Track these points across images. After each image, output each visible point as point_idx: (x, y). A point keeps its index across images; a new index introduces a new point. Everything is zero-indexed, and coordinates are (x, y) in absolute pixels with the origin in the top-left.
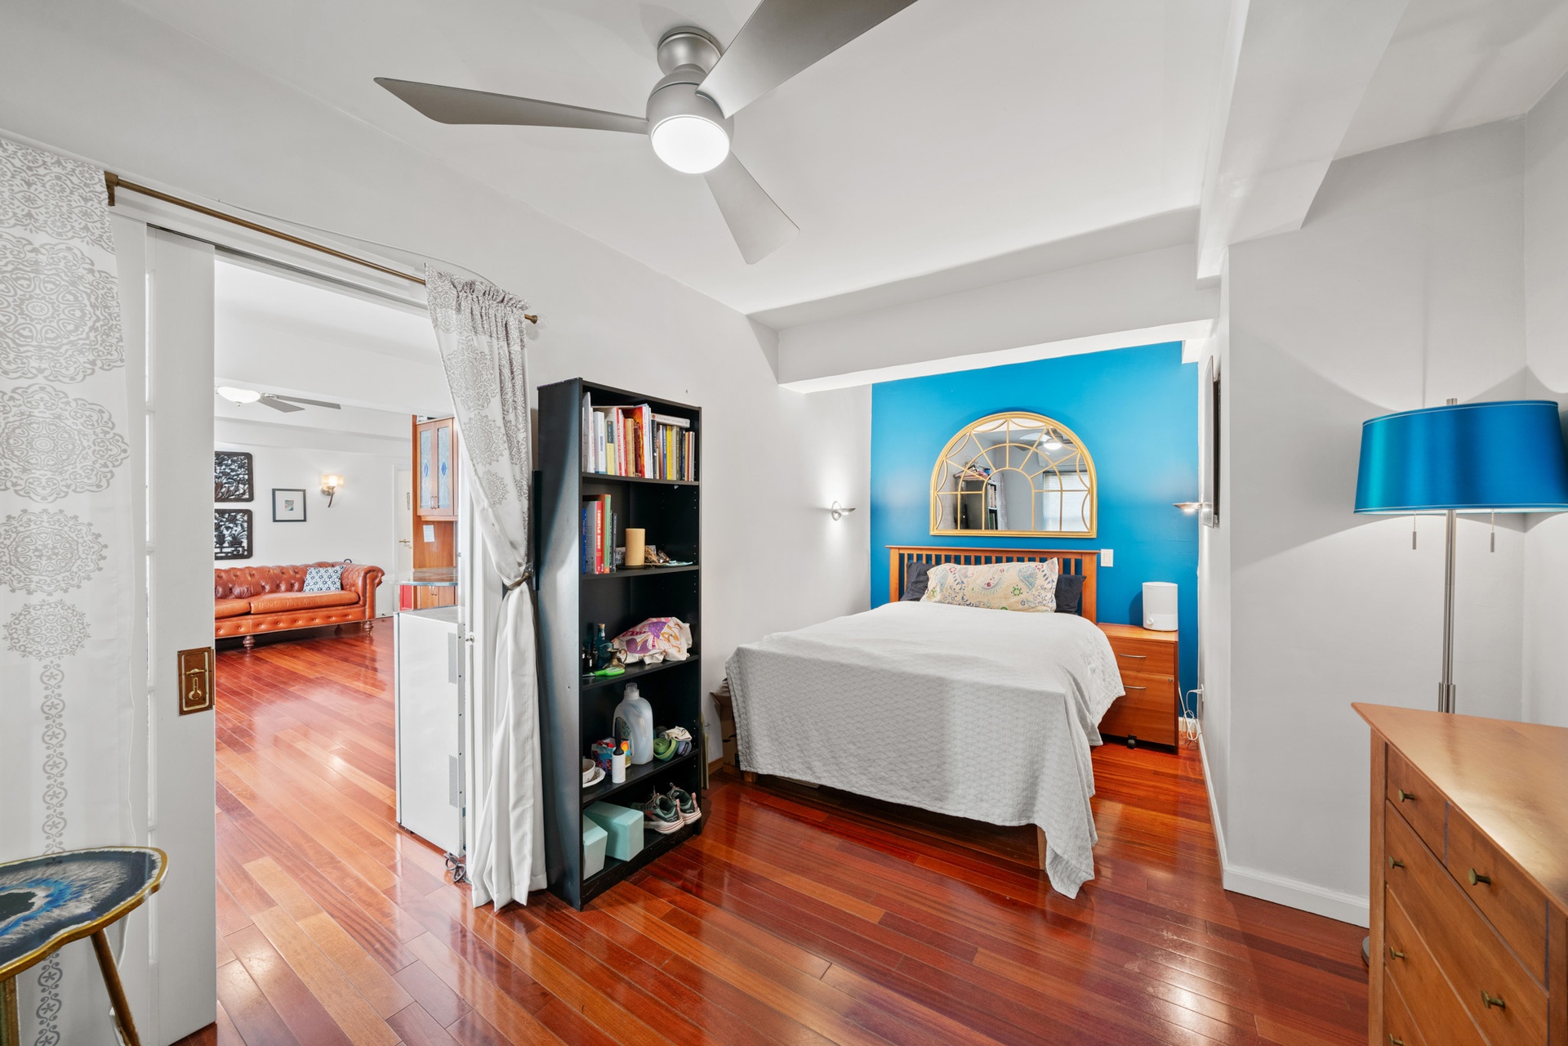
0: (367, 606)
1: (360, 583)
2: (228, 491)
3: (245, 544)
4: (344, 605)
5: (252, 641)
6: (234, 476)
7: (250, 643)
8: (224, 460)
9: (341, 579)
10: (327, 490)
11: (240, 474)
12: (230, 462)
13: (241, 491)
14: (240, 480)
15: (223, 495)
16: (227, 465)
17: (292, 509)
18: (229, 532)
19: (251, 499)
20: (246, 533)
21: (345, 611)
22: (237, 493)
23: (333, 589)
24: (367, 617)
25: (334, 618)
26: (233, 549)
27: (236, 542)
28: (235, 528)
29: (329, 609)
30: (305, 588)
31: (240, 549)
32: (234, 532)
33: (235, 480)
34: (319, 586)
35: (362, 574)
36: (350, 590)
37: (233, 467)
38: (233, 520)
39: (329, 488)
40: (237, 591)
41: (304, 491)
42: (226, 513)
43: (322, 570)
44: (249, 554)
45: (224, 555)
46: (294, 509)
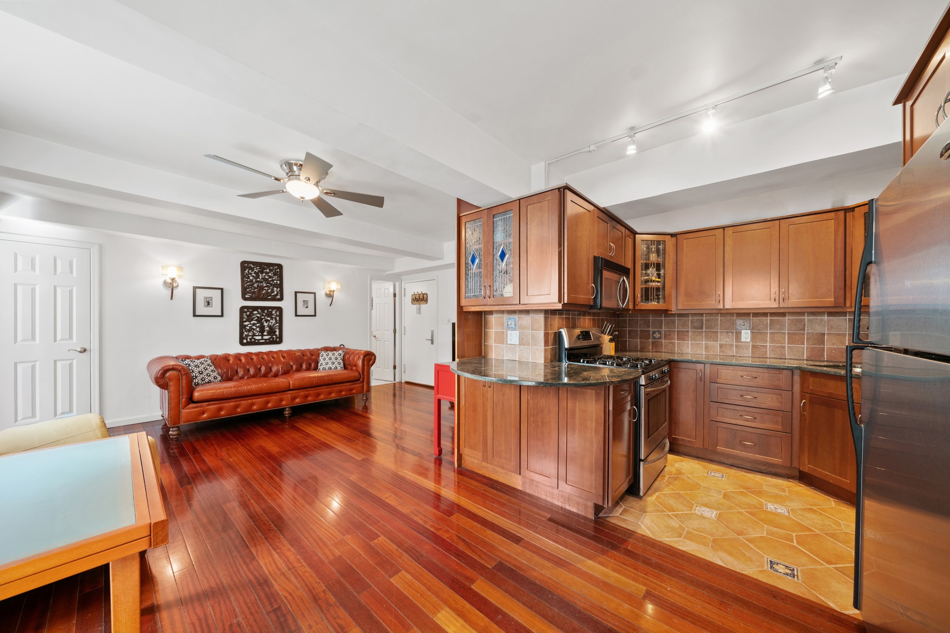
0: (365, 383)
1: (360, 363)
2: (267, 292)
3: (277, 333)
4: (350, 382)
5: (290, 412)
6: (271, 281)
7: (289, 414)
8: (265, 269)
9: (344, 360)
10: (329, 293)
11: (275, 280)
12: (268, 271)
13: (275, 293)
14: (275, 284)
15: (264, 296)
16: (267, 273)
17: (307, 307)
18: (267, 324)
19: (281, 299)
20: (278, 324)
21: (350, 386)
22: (273, 294)
23: (339, 368)
24: (365, 391)
25: (344, 393)
26: (270, 337)
27: (272, 331)
28: (271, 321)
29: (341, 385)
30: (319, 367)
31: (274, 337)
32: (270, 324)
33: (271, 284)
34: (330, 365)
35: (362, 357)
36: (352, 369)
37: (270, 275)
38: (270, 315)
39: (330, 291)
40: (274, 369)
41: (315, 294)
42: (265, 310)
43: (330, 354)
44: (279, 340)
45: (264, 341)
46: (309, 307)
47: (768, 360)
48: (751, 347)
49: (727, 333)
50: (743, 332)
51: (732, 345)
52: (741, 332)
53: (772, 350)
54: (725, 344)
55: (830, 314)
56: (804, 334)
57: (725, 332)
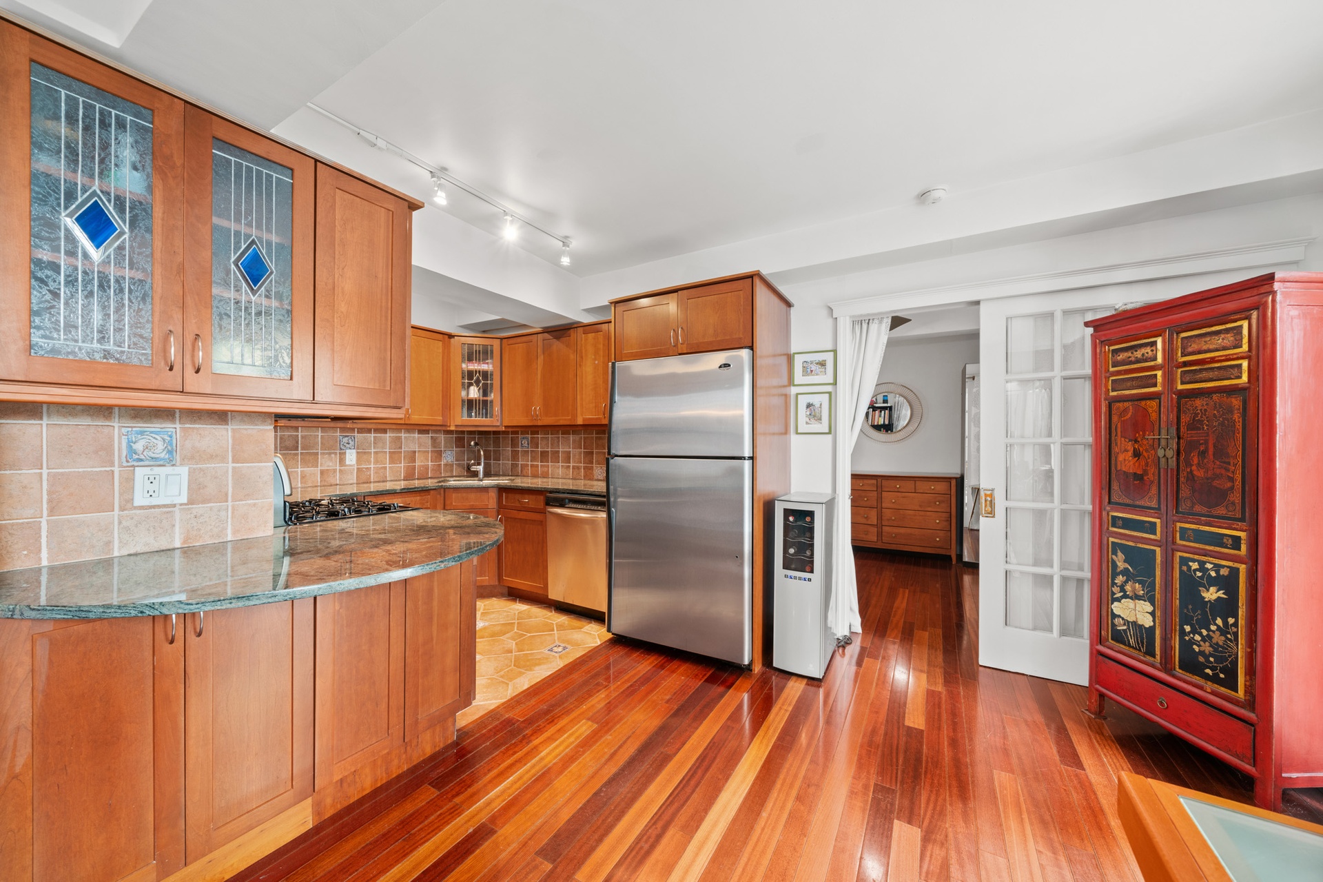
47: (372, 485)
48: (355, 471)
49: (330, 454)
50: (348, 451)
51: (335, 471)
52: (345, 452)
53: (376, 473)
54: (327, 470)
55: (420, 432)
56: (401, 452)
57: (327, 453)
